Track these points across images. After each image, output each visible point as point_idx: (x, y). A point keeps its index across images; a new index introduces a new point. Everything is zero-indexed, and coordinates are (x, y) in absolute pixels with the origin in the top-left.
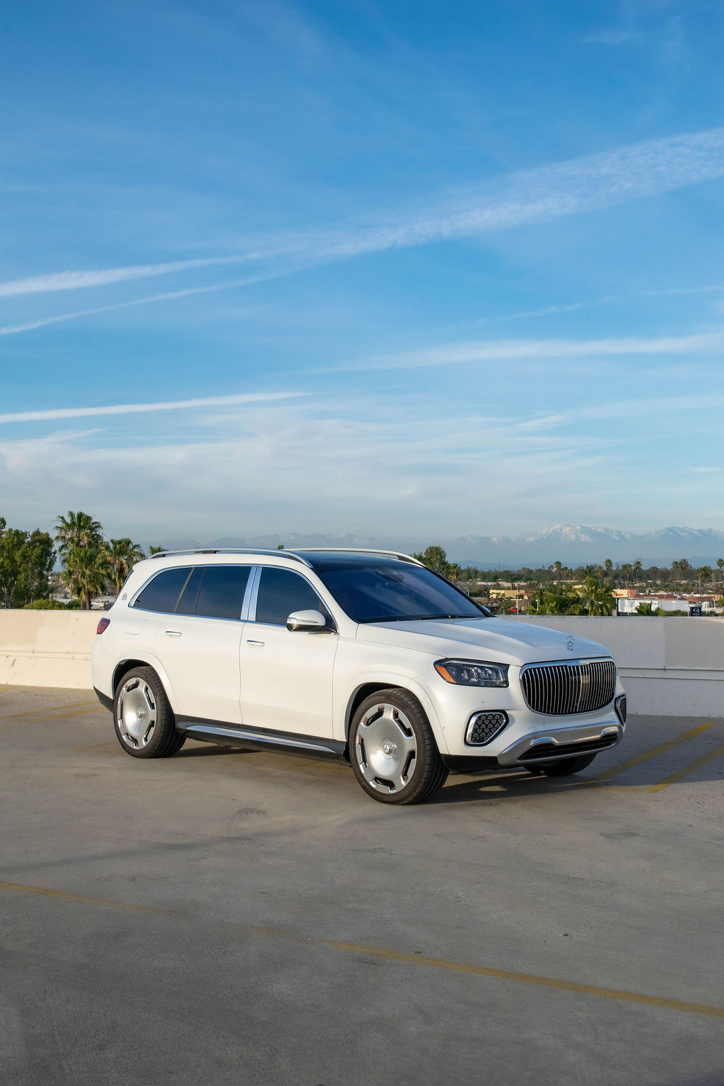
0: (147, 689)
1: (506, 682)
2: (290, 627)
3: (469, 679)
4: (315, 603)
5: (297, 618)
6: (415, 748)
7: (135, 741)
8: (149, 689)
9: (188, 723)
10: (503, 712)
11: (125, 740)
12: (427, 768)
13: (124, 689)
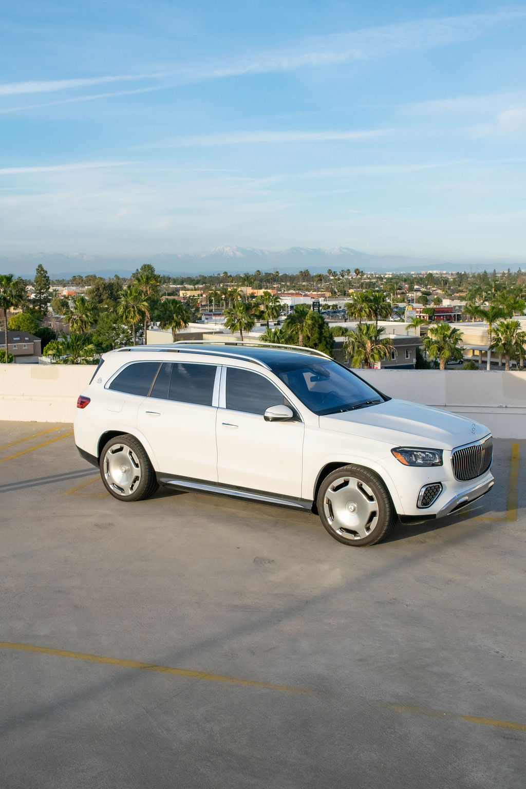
0: (130, 453)
1: (441, 463)
2: (267, 419)
3: (416, 460)
4: (281, 400)
5: (271, 412)
6: (376, 508)
7: (121, 489)
8: (134, 454)
9: (170, 479)
10: (440, 483)
11: (112, 488)
12: (387, 524)
13: (109, 451)
